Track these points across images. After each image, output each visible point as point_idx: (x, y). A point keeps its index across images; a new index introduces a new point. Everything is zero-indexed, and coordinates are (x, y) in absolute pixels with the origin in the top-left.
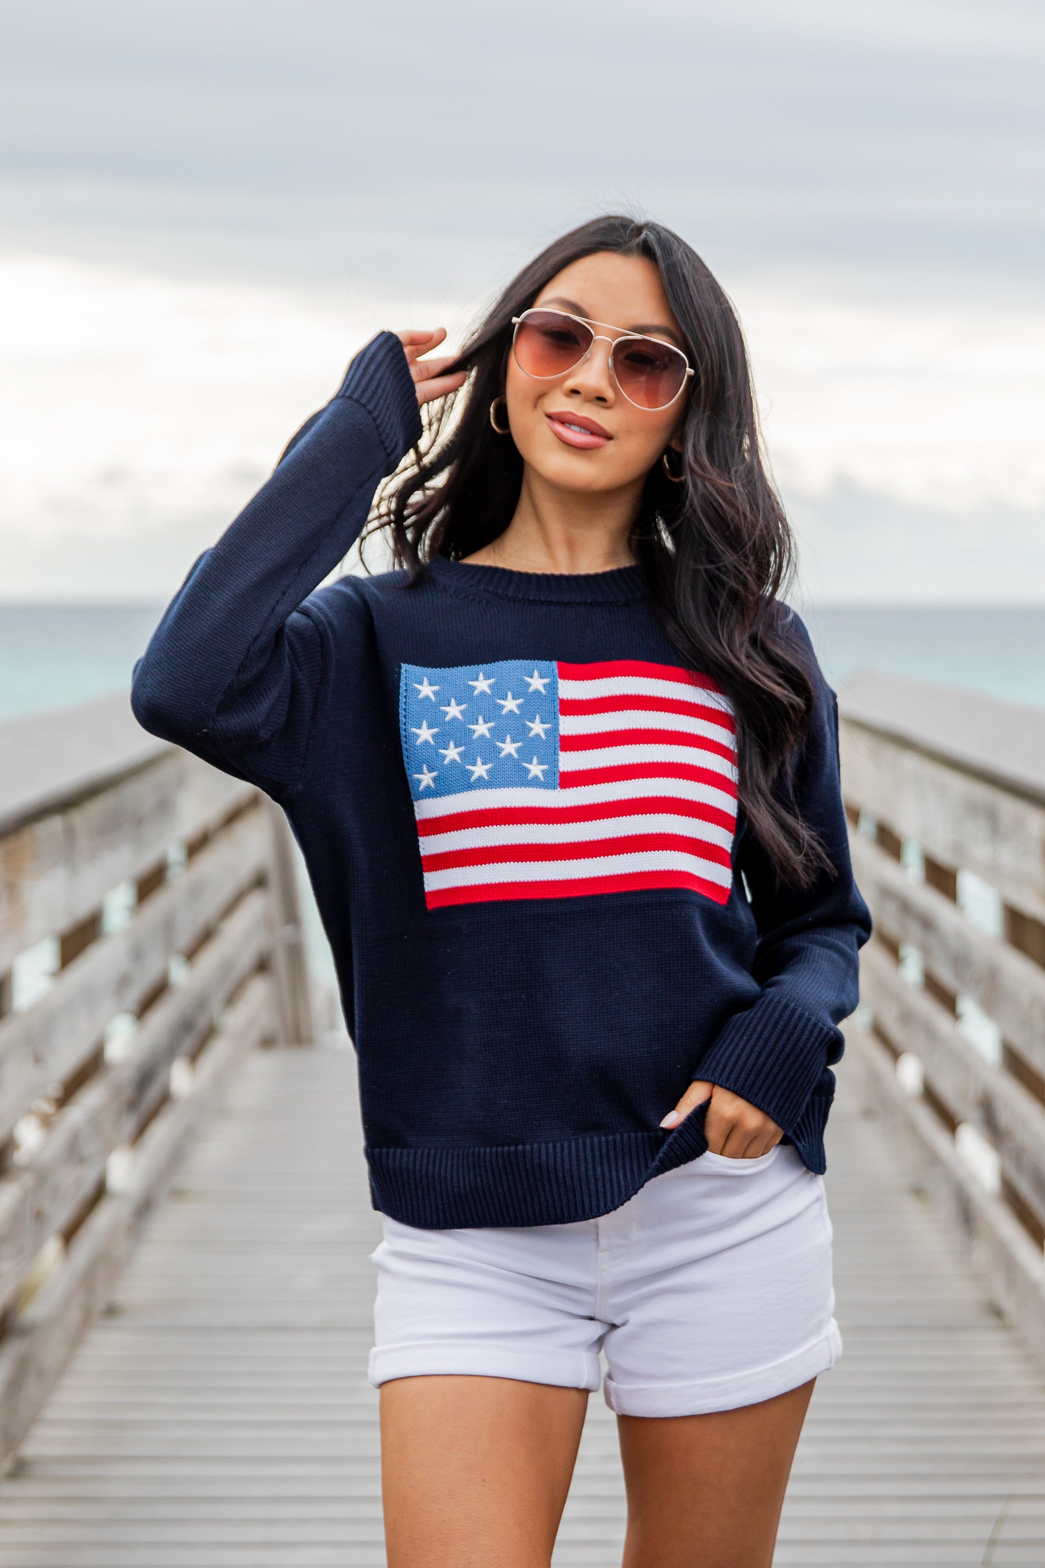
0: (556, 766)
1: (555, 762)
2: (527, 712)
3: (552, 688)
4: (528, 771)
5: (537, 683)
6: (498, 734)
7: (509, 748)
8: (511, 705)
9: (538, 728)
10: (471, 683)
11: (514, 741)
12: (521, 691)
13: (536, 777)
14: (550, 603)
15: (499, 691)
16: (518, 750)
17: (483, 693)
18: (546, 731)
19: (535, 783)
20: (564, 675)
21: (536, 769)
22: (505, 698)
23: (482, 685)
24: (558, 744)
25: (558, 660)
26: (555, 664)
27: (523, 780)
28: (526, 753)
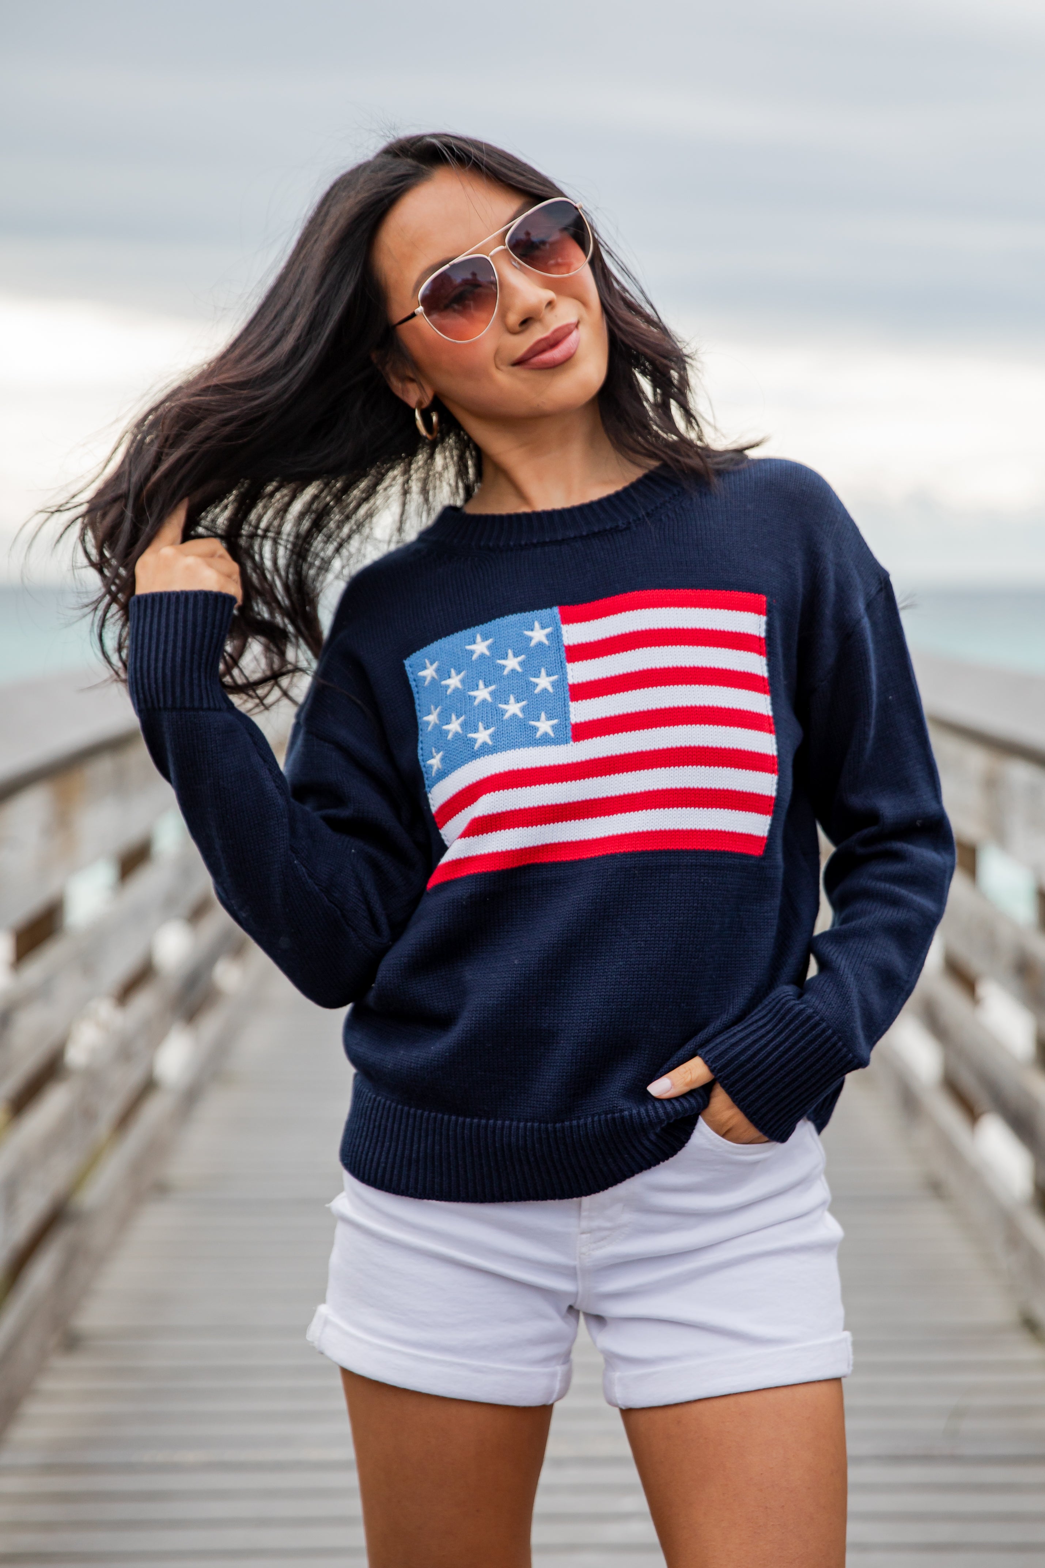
0: (567, 718)
1: (566, 713)
2: (531, 668)
3: (556, 636)
4: (536, 729)
5: (539, 635)
6: (500, 696)
7: (513, 708)
8: (512, 663)
9: (544, 682)
10: (468, 647)
11: (518, 701)
12: (522, 647)
13: (546, 734)
14: (544, 544)
15: (498, 651)
16: (523, 710)
17: (482, 656)
18: (553, 684)
19: (546, 740)
20: (567, 619)
21: (544, 726)
22: (505, 657)
23: (480, 647)
24: (568, 694)
25: (559, 604)
26: (556, 610)
27: (532, 739)
28: (532, 712)
